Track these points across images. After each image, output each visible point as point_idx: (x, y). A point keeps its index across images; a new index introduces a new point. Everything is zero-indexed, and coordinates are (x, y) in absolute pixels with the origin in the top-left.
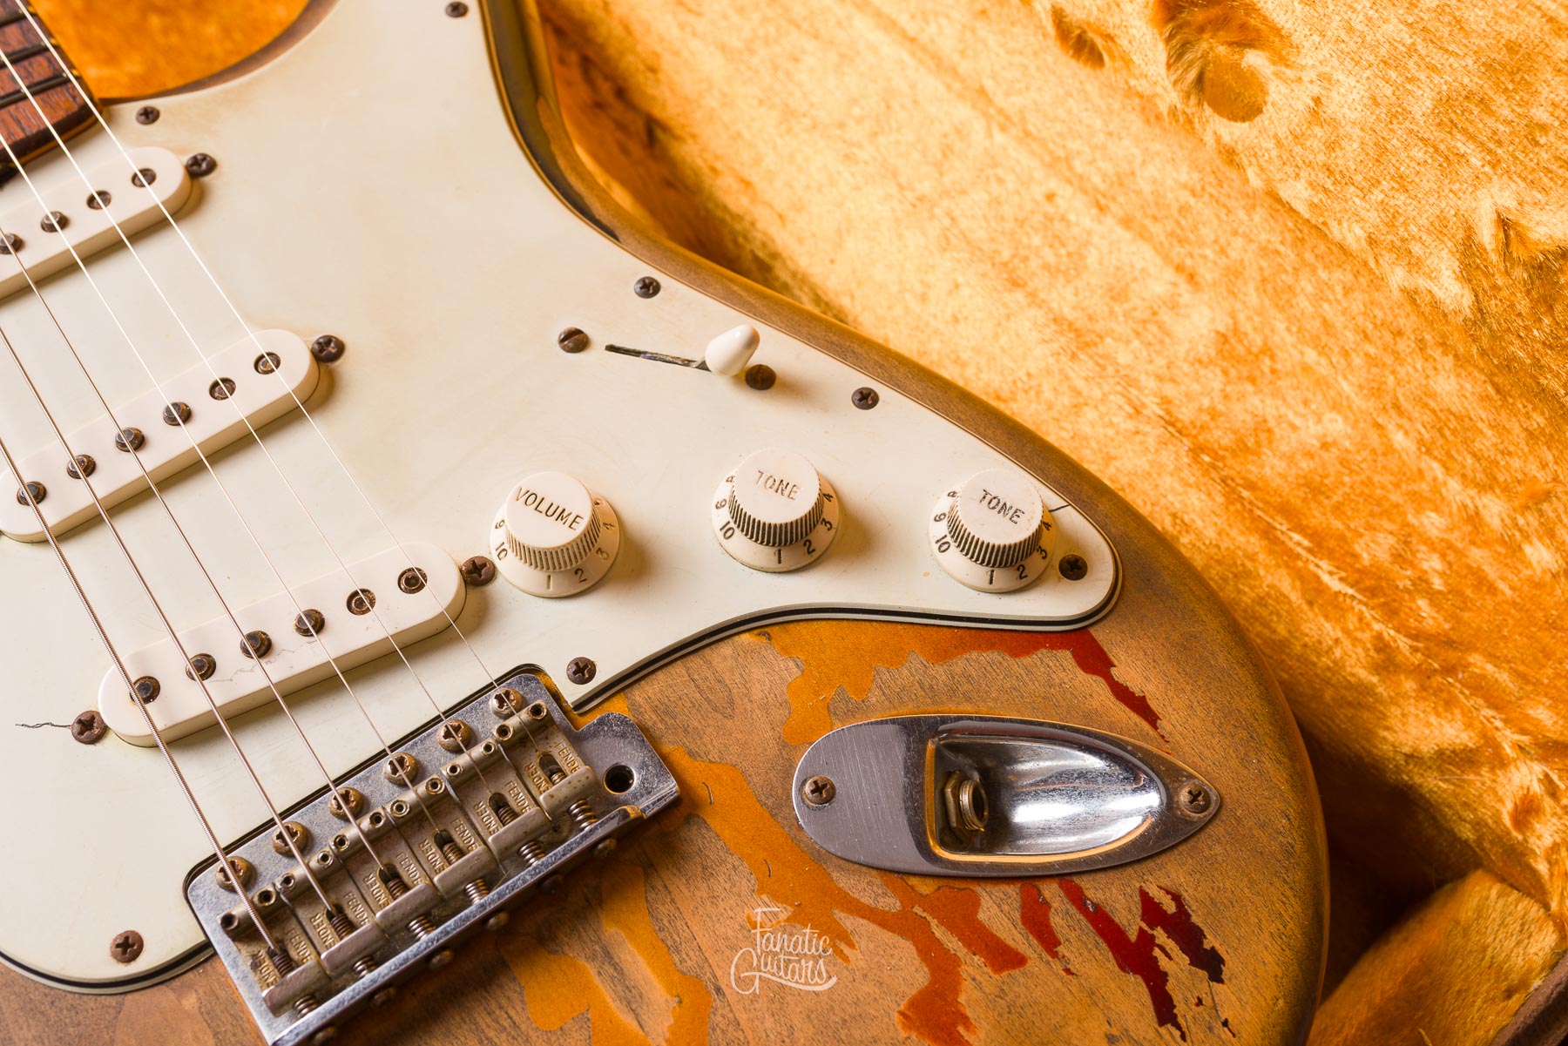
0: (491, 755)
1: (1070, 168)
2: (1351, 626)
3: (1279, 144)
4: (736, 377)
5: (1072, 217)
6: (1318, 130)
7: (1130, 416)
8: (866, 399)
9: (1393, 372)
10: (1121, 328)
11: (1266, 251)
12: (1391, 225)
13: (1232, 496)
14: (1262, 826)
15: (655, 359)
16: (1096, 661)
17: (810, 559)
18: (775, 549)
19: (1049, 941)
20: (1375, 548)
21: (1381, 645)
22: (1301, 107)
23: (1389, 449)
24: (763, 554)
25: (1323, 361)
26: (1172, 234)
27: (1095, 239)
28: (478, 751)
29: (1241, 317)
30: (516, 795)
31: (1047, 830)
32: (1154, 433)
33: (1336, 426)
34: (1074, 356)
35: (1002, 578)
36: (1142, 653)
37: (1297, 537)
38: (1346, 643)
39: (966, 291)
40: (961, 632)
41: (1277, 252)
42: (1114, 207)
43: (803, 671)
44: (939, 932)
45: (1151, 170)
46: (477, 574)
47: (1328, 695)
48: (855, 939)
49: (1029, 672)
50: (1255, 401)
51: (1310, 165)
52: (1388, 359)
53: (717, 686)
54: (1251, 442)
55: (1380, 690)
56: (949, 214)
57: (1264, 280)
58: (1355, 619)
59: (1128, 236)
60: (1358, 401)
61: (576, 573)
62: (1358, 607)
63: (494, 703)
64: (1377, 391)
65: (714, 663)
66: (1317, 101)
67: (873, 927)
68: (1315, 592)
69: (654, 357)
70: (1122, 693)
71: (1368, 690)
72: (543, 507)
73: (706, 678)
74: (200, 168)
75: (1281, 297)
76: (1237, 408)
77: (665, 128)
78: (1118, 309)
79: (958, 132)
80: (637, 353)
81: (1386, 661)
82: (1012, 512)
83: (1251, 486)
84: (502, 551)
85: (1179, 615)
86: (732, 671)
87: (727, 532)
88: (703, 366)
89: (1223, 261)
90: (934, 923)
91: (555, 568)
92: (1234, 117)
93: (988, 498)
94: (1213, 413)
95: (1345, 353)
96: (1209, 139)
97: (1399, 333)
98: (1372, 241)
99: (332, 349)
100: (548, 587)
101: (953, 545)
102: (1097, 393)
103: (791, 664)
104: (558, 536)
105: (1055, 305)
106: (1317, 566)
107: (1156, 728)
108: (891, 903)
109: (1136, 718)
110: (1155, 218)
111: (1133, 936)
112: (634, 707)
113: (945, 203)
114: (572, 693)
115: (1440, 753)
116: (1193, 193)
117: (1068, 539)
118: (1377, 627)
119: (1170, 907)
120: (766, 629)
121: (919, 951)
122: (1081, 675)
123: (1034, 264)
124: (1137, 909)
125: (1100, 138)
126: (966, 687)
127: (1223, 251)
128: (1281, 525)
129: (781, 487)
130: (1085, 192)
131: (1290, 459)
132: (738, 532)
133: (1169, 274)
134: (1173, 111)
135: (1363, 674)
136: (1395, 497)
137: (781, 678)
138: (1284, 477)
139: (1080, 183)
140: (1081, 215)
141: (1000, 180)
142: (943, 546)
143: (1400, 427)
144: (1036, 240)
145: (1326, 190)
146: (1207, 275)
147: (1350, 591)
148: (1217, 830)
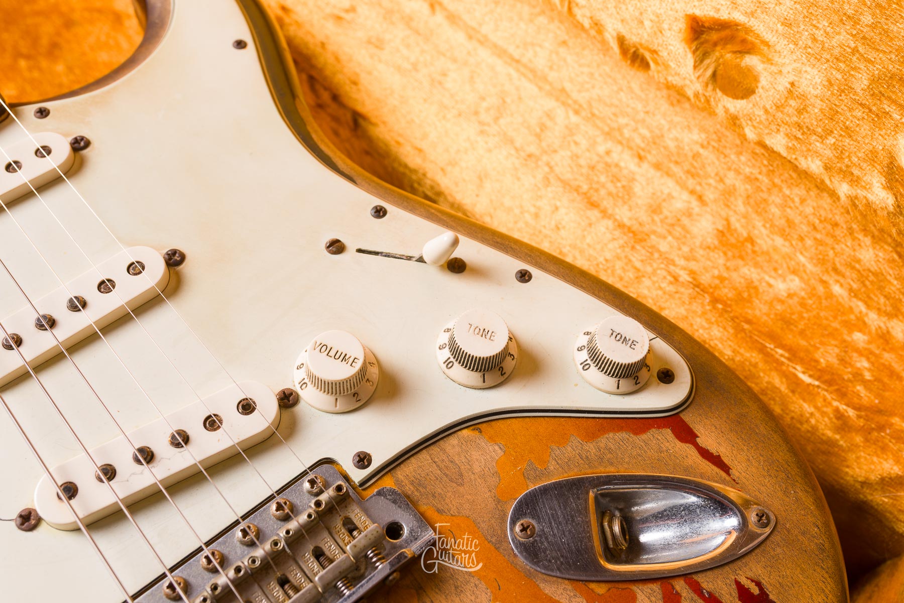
0: (312, 521)
1: (622, 134)
2: (819, 405)
3: (766, 111)
4: (442, 266)
5: (622, 164)
6: (792, 103)
7: (671, 283)
8: (524, 276)
9: (833, 248)
10: (660, 230)
11: (750, 179)
12: (840, 158)
13: (738, 330)
14: (803, 534)
15: (389, 256)
16: (687, 435)
17: (502, 379)
18: (481, 374)
20: (827, 356)
21: (839, 415)
22: (781, 88)
23: (830, 295)
24: (473, 377)
25: (787, 244)
26: (688, 172)
27: (638, 177)
28: (303, 518)
29: (733, 220)
30: (330, 547)
31: (667, 546)
32: (687, 292)
33: (795, 283)
34: (633, 248)
35: (625, 384)
36: (713, 428)
37: (780, 351)
38: (817, 415)
39: (562, 211)
40: (601, 421)
41: (757, 179)
42: (649, 157)
43: (504, 452)
45: (674, 133)
46: (287, 400)
47: (809, 448)
49: (646, 444)
50: (745, 271)
51: (786, 124)
52: (830, 241)
53: (451, 465)
54: (745, 295)
55: (841, 443)
56: (548, 164)
57: (748, 197)
58: (821, 400)
59: (658, 174)
60: (810, 267)
61: (354, 396)
62: (822, 393)
63: (307, 485)
64: (822, 261)
65: (447, 450)
66: (792, 84)
68: (795, 384)
69: (388, 255)
70: (705, 454)
71: (832, 443)
72: (332, 353)
73: (443, 460)
74: (79, 145)
75: (760, 207)
76: (734, 275)
77: (364, 118)
78: (656, 218)
79: (548, 116)
80: (376, 253)
81: (843, 425)
82: (630, 342)
83: (749, 322)
84: (303, 384)
85: (733, 402)
86: (459, 454)
87: (448, 364)
88: (421, 260)
89: (721, 186)
91: (340, 393)
92: (736, 97)
93: (615, 334)
94: (722, 279)
95: (801, 239)
96: (720, 111)
97: (836, 225)
98: (827, 168)
99: (177, 257)
100: (336, 406)
101: (593, 366)
102: (649, 269)
103: (497, 448)
104: (343, 372)
105: (618, 217)
106: (795, 368)
107: (729, 475)
109: (716, 469)
110: (676, 163)
112: (398, 482)
113: (545, 158)
114: (358, 475)
116: (702, 146)
117: (659, 358)
118: (835, 404)
119: (756, 590)
120: (478, 426)
122: (678, 443)
123: (603, 192)
124: (735, 594)
125: (642, 115)
126: (609, 456)
127: (721, 180)
128: (770, 344)
129: (484, 333)
130: (630, 148)
131: (770, 304)
132: (456, 364)
133: (685, 196)
134: (697, 95)
135: (829, 433)
136: (835, 325)
137: (491, 457)
138: (768, 315)
139: (627, 144)
140: (628, 163)
141: (576, 143)
142: (585, 366)
143: (837, 281)
144: (603, 179)
145: (797, 138)
146: (710, 196)
147: (817, 383)
148: (776, 538)
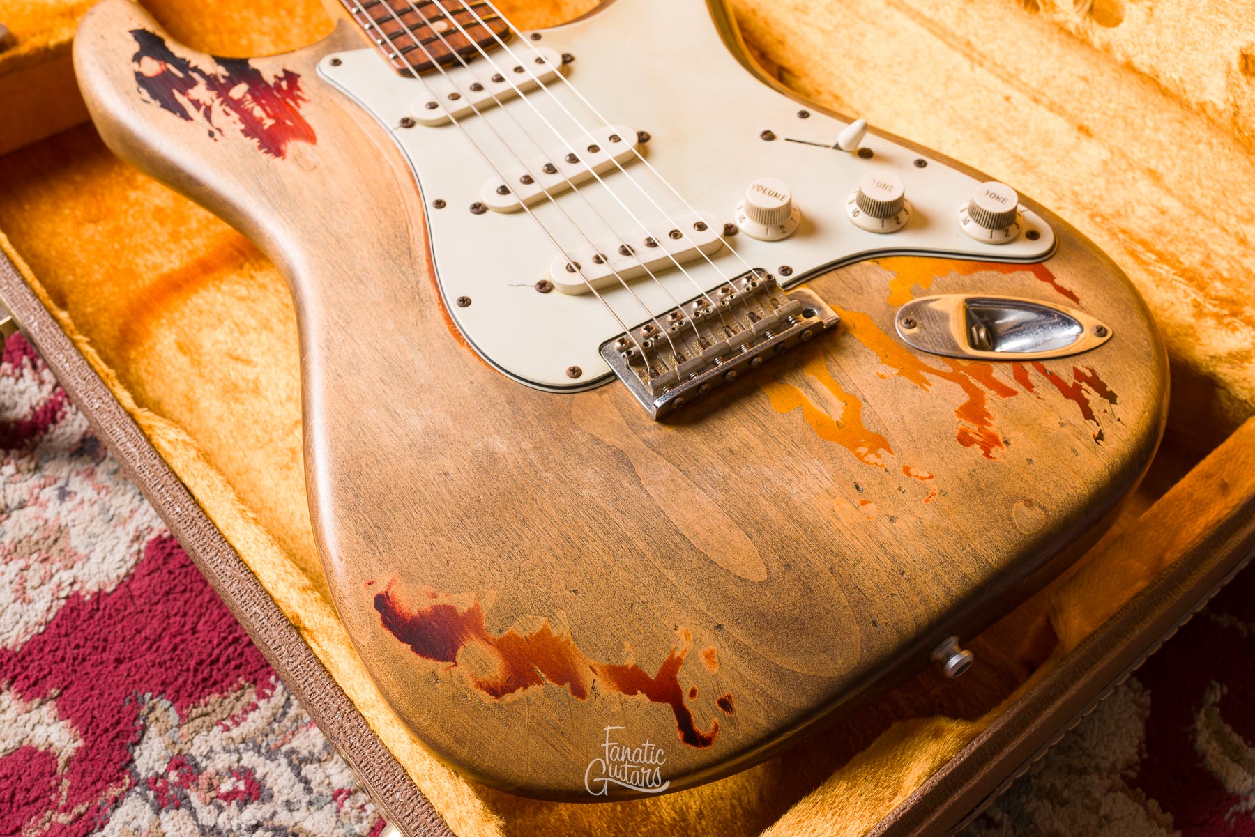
1: (1019, 80)
2: (1180, 296)
3: (1132, 36)
4: (854, 153)
5: (1020, 107)
6: (1151, 26)
8: (921, 163)
9: (1197, 164)
10: (1049, 159)
14: (1134, 344)
16: (1047, 277)
17: (898, 227)
18: (881, 219)
19: (1029, 387)
20: (1192, 259)
21: (1196, 304)
22: (1142, 14)
24: (873, 222)
26: (1076, 108)
27: (1033, 118)
28: (743, 290)
30: (760, 311)
35: (998, 235)
36: (1069, 274)
38: (1178, 304)
40: (976, 262)
42: (1044, 99)
43: (896, 277)
44: (973, 381)
48: (931, 382)
49: (1012, 280)
50: (1123, 193)
51: (1148, 44)
52: (1194, 157)
53: (854, 282)
55: (1196, 326)
58: (1181, 292)
59: (1052, 114)
61: (781, 229)
62: (1183, 287)
63: (743, 281)
65: (850, 273)
67: (939, 378)
68: (1160, 280)
69: (810, 144)
70: (1060, 289)
72: (767, 192)
73: (847, 279)
74: (567, 59)
75: (1136, 133)
76: (1114, 196)
78: (1047, 151)
79: (955, 68)
80: (801, 142)
81: (1199, 313)
82: (1002, 199)
84: (742, 219)
86: (859, 276)
87: (856, 213)
88: (837, 147)
90: (970, 378)
91: (771, 223)
92: (1108, 26)
93: (990, 193)
94: (1101, 198)
96: (1097, 43)
99: (645, 137)
100: (767, 235)
101: (971, 220)
103: (890, 274)
104: (776, 204)
105: (1012, 149)
106: (1160, 268)
107: (1077, 303)
108: (948, 369)
109: (1067, 299)
111: (1071, 385)
114: (781, 280)
115: (1230, 354)
116: (1087, 82)
117: (1029, 222)
118: (1194, 296)
119: (1089, 374)
120: (876, 258)
121: (964, 388)
122: (1039, 281)
124: (1072, 375)
126: (980, 285)
127: (1104, 113)
128: (1140, 248)
129: (885, 186)
130: (1027, 93)
132: (862, 212)
134: (1077, 29)
135: (1187, 319)
137: (886, 279)
138: (1142, 227)
139: (1024, 88)
140: (1025, 106)
141: (979, 92)
142: (966, 221)
144: (1001, 119)
145: (1157, 57)
146: (1096, 128)
147: (1179, 279)
148: (1112, 344)
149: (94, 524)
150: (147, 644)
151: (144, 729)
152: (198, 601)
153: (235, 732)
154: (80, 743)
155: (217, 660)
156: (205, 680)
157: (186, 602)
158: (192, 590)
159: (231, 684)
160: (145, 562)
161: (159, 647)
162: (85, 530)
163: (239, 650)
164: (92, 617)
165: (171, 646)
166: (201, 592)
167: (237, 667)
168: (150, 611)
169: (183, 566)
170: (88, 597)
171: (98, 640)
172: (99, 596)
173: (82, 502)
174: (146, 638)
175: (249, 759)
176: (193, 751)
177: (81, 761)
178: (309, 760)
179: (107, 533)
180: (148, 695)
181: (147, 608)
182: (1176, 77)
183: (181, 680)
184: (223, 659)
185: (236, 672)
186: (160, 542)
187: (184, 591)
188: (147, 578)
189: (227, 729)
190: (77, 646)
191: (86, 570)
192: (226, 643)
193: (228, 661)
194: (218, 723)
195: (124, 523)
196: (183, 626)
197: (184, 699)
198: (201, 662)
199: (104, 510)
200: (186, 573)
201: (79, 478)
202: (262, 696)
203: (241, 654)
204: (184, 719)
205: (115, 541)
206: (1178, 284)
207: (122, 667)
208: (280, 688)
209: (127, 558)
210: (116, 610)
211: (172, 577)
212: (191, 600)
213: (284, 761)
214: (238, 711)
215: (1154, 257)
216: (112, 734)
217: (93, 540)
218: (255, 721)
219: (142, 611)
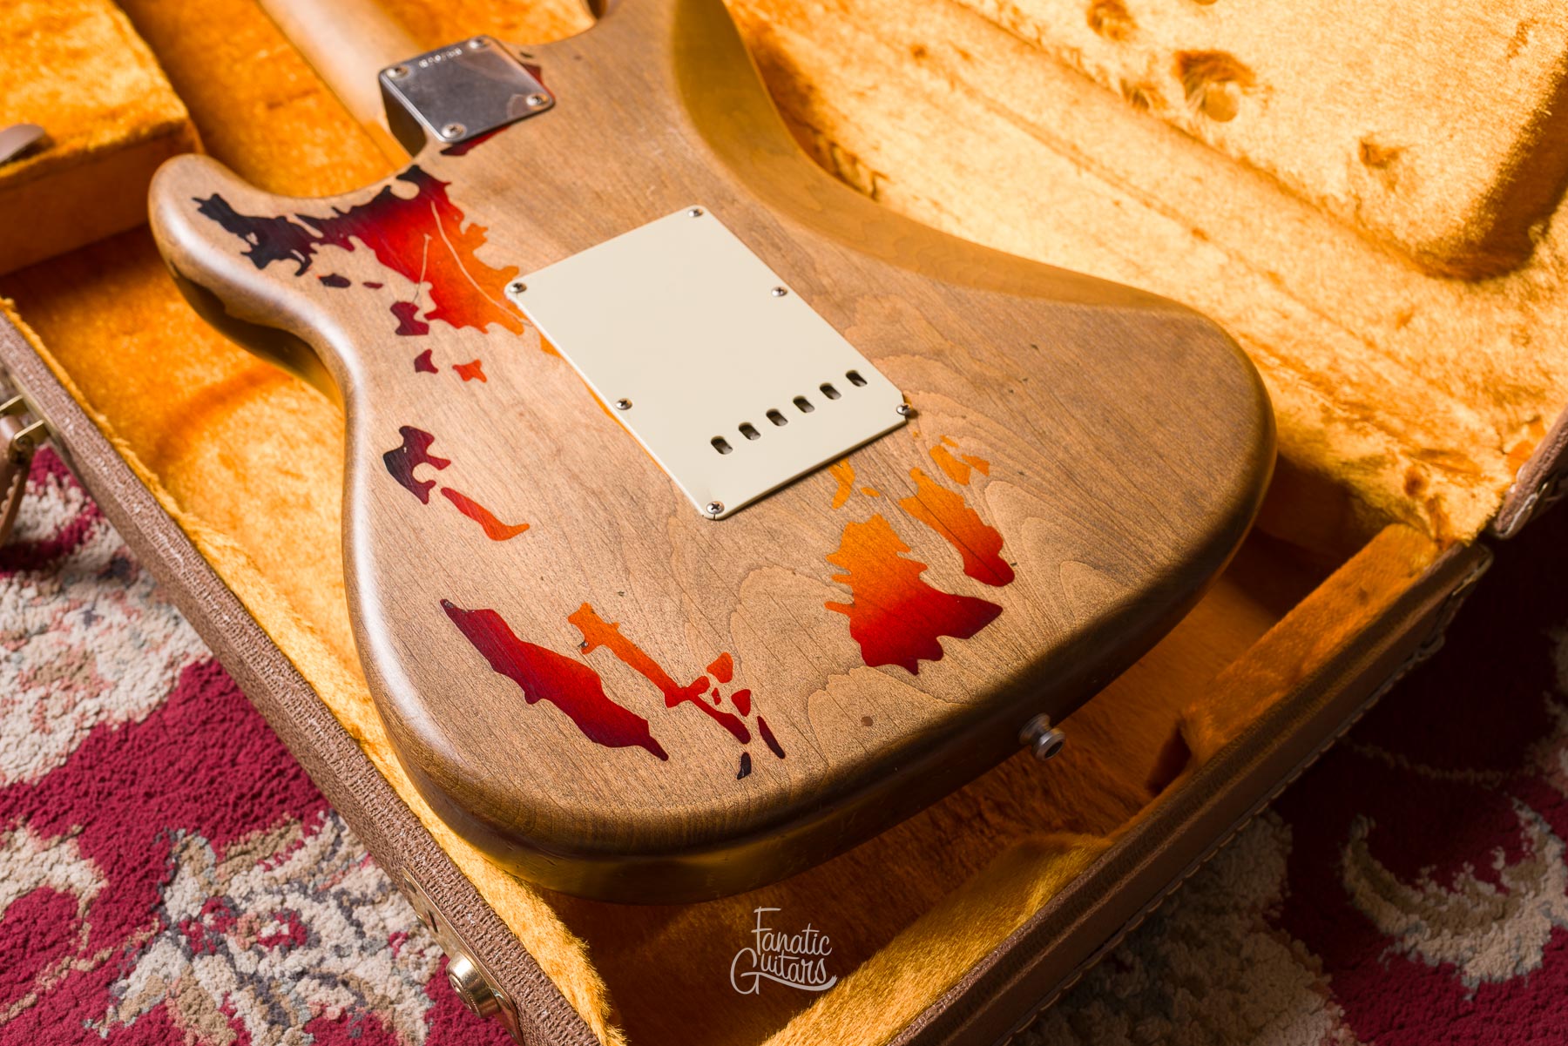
1: (1129, 183)
2: (1306, 401)
5: (1131, 211)
12: (1309, 161)
20: (1319, 364)
21: (1325, 409)
26: (1190, 211)
27: (1145, 222)
38: (1305, 409)
42: (1155, 203)
47: (1297, 437)
55: (1326, 431)
57: (1244, 226)
58: (1309, 397)
59: (1165, 219)
62: (1310, 391)
66: (1266, 101)
81: (1329, 418)
92: (1222, 121)
96: (1209, 137)
115: (1363, 460)
118: (1321, 400)
128: (1262, 353)
130: (1139, 197)
133: (1189, 236)
134: (1190, 126)
135: (1316, 424)
139: (1135, 192)
140: (1136, 211)
144: (1111, 224)
146: (1211, 231)
147: (1305, 382)
149: (123, 650)
150: (181, 777)
151: (177, 868)
152: (238, 731)
153: (279, 872)
154: (104, 883)
155: (259, 794)
156: (245, 815)
157: (225, 732)
158: (231, 719)
159: (274, 820)
160: (180, 690)
161: (194, 780)
162: (113, 656)
163: (283, 784)
164: (119, 748)
165: (208, 779)
166: (242, 722)
167: (282, 802)
168: (185, 741)
169: (222, 694)
170: (115, 727)
171: (126, 772)
172: (128, 726)
173: (110, 626)
174: (180, 771)
175: (294, 901)
176: (231, 893)
177: (104, 903)
178: (362, 901)
179: (138, 660)
180: (181, 832)
181: (182, 738)
182: (1294, 171)
183: (218, 815)
184: (266, 793)
185: (280, 807)
186: (197, 668)
187: (223, 720)
188: (182, 708)
189: (269, 868)
190: (103, 780)
191: (114, 698)
192: (269, 775)
193: (272, 795)
194: (259, 862)
195: (157, 649)
196: (221, 758)
197: (221, 836)
198: (242, 796)
199: (135, 635)
200: (226, 701)
201: (107, 602)
202: (309, 832)
203: (286, 788)
204: (221, 857)
205: (146, 668)
206: (1304, 389)
207: (153, 802)
208: (329, 824)
209: (160, 685)
210: (147, 740)
211: (210, 705)
212: (231, 730)
213: (333, 903)
214: (282, 849)
215: (1277, 362)
216: (140, 873)
217: (122, 667)
218: (300, 860)
219: (175, 742)
